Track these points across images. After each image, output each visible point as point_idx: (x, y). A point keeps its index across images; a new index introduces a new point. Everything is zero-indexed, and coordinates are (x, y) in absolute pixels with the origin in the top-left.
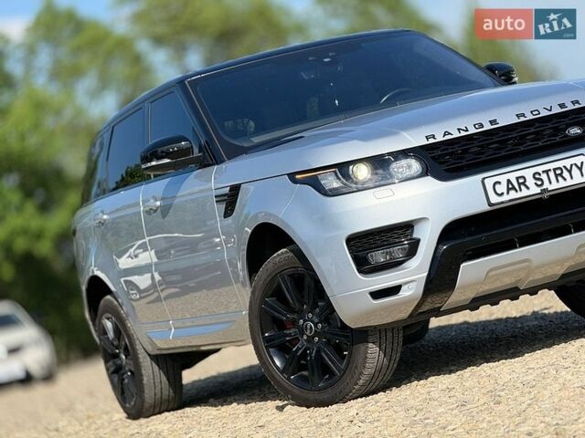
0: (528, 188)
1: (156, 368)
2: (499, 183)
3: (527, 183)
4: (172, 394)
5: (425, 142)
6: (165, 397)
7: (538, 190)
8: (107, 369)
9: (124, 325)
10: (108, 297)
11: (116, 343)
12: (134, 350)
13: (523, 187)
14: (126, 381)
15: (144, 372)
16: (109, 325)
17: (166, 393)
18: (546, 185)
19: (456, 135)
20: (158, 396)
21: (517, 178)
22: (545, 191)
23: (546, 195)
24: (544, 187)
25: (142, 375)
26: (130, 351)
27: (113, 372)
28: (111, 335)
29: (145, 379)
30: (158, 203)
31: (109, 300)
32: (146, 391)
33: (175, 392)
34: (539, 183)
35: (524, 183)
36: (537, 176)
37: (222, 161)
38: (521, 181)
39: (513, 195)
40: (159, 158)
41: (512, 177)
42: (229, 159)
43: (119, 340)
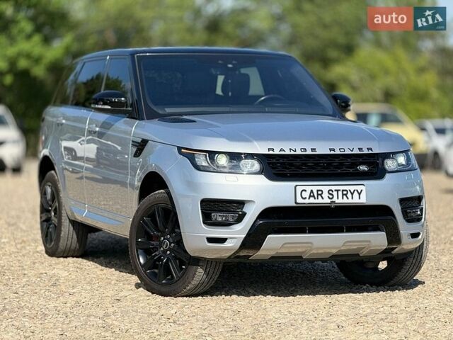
0: (323, 198)
1: (71, 228)
2: (305, 191)
3: (323, 195)
4: (78, 247)
5: (267, 152)
6: (72, 248)
7: (329, 201)
8: (41, 218)
9: (58, 195)
10: (53, 172)
11: (50, 203)
12: (60, 213)
13: (319, 197)
14: (50, 230)
15: (62, 229)
16: (49, 190)
17: (74, 245)
18: (335, 199)
19: (288, 152)
20: (68, 246)
21: (318, 191)
22: (333, 202)
23: (333, 205)
24: (333, 200)
25: (61, 230)
26: (58, 212)
27: (44, 221)
28: (49, 197)
29: (62, 233)
30: (97, 129)
31: (53, 175)
32: (61, 241)
33: (80, 247)
34: (331, 197)
35: (321, 195)
36: (331, 192)
37: (143, 119)
38: (320, 193)
39: (312, 200)
40: (104, 104)
41: (315, 189)
42: (148, 119)
43: (53, 202)
